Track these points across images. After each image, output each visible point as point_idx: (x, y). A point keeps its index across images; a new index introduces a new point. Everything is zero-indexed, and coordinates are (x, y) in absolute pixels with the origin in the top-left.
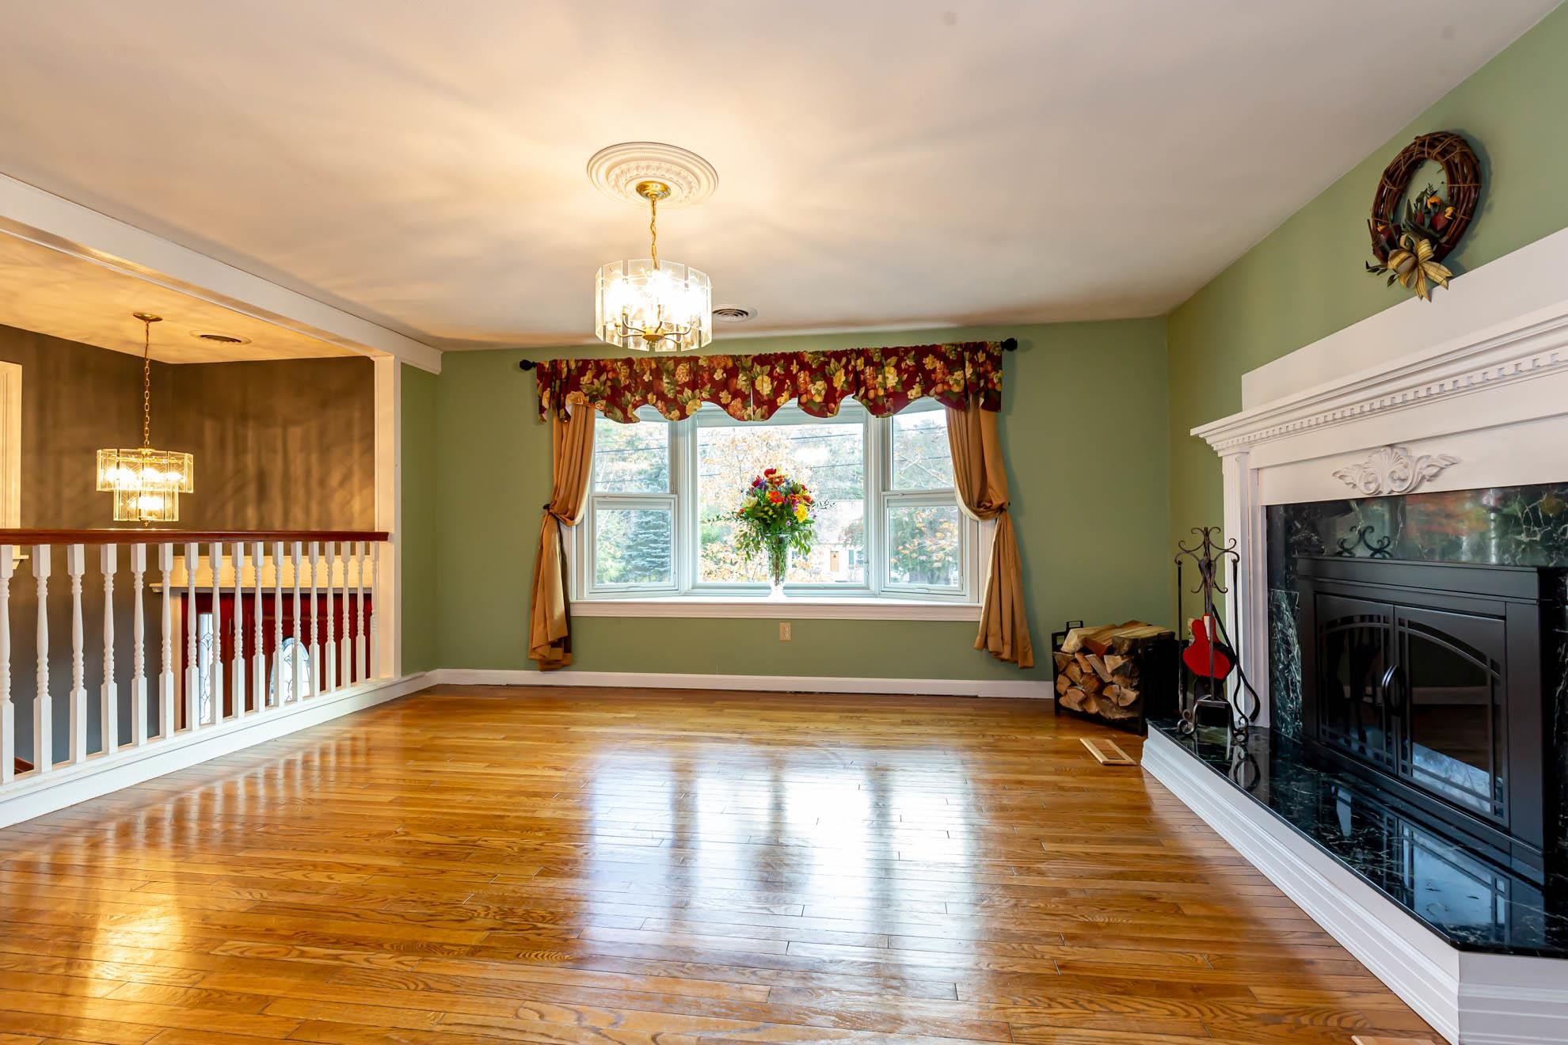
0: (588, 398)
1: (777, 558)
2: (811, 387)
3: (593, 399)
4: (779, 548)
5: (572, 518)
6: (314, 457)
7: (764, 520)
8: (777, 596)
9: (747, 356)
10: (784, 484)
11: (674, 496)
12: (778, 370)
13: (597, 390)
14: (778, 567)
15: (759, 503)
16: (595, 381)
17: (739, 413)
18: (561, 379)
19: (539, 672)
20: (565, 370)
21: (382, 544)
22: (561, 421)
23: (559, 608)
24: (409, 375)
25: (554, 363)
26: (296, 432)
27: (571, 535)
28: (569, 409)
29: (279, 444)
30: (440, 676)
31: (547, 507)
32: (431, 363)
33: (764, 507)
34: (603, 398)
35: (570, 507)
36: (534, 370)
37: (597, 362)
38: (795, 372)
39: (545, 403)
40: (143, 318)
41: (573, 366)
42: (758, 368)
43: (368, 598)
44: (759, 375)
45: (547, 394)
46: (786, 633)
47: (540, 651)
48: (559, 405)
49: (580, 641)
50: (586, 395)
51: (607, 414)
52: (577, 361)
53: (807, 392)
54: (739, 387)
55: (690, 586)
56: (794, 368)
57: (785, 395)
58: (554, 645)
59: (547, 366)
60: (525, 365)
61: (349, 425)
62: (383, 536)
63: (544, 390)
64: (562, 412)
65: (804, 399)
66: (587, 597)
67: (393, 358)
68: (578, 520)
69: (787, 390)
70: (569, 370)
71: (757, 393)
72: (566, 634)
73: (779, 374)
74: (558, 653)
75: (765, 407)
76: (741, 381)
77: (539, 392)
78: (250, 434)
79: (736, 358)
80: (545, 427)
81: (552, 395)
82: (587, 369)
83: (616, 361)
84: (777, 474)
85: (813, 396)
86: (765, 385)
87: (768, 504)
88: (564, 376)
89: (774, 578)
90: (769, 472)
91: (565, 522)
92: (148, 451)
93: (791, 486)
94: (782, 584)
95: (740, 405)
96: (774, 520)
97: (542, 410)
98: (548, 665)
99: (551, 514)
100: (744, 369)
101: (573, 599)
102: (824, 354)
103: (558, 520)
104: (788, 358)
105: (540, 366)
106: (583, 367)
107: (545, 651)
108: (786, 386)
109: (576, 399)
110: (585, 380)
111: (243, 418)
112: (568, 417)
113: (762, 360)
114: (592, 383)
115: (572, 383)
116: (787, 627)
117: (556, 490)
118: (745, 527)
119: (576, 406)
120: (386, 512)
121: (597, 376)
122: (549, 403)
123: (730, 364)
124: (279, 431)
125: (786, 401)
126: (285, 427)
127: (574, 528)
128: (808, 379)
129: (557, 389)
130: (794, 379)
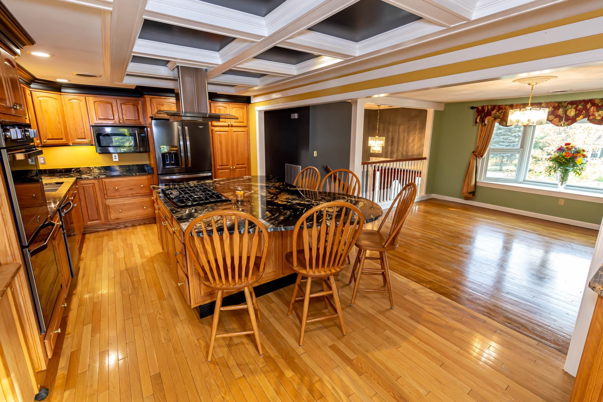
0: (493, 118)
1: (564, 176)
2: (596, 114)
3: (495, 119)
4: (566, 172)
5: (482, 156)
6: (406, 134)
7: (560, 163)
8: (561, 189)
9: (565, 102)
10: (574, 149)
11: (522, 149)
12: (580, 107)
13: (497, 116)
14: (564, 179)
15: (559, 157)
16: (497, 113)
17: (556, 123)
18: (485, 113)
19: (463, 200)
20: (487, 110)
21: (425, 160)
22: (482, 126)
23: (473, 183)
24: (436, 112)
25: (483, 107)
26: (402, 127)
27: (480, 161)
28: (486, 123)
29: (397, 131)
30: (434, 196)
31: (473, 152)
32: (442, 108)
33: (561, 158)
34: (499, 118)
35: (482, 153)
36: (475, 110)
37: (499, 106)
38: (588, 107)
39: (478, 121)
40: (378, 105)
41: (490, 108)
42: (570, 106)
43: (420, 173)
44: (569, 109)
45: (479, 118)
46: (562, 203)
47: (465, 194)
48: (482, 120)
49: (478, 193)
50: (493, 117)
51: (500, 123)
52: (491, 106)
53: (593, 115)
54: (558, 114)
55: (522, 180)
56: (589, 105)
57: (581, 117)
58: (470, 193)
59: (480, 108)
60: (472, 108)
61: (416, 126)
62: (425, 158)
63: (478, 116)
64: (483, 123)
65: (591, 118)
66: (482, 180)
67: (433, 109)
68: (483, 157)
69: (583, 115)
70: (488, 109)
71: (567, 116)
72: (474, 190)
73: (580, 109)
74: (471, 195)
75: (570, 121)
76: (561, 111)
77: (476, 117)
78: (391, 128)
79: (559, 103)
80: (476, 127)
81: (481, 118)
83: (507, 105)
84: (571, 145)
85: (596, 117)
86: (572, 112)
87: (563, 157)
88: (486, 111)
89: (561, 183)
90: (566, 144)
91: (479, 157)
92: (377, 137)
93: (577, 150)
94: (564, 186)
95: (557, 121)
96: (565, 163)
97: (476, 122)
98: (466, 198)
99: (475, 155)
100: (563, 107)
101: (478, 180)
103: (476, 156)
104: (586, 102)
105: (477, 108)
106: (494, 108)
107: (467, 195)
108: (583, 113)
109: (489, 119)
110: (493, 112)
111: (389, 123)
112: (485, 125)
113: (572, 103)
114: (496, 113)
115: (489, 114)
116: (563, 201)
117: (478, 147)
118: (551, 164)
119: (489, 121)
120: (426, 153)
121: (498, 111)
122: (479, 120)
123: (556, 105)
124: (398, 127)
125: (581, 119)
126: (399, 126)
127: (481, 159)
128: (595, 110)
129: (483, 116)
130: (587, 110)
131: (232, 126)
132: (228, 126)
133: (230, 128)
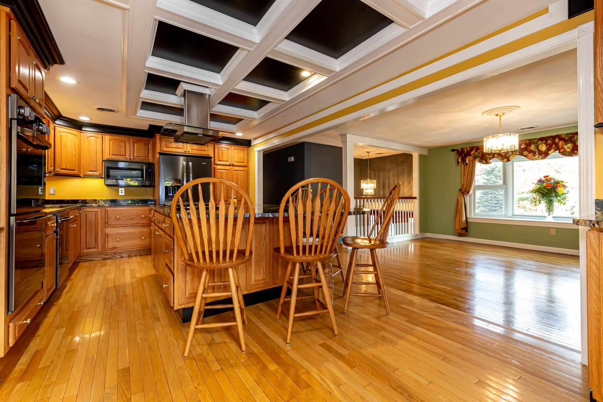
1: (549, 206)
2: (566, 147)
3: (475, 158)
4: (550, 203)
5: (468, 193)
6: (396, 179)
7: (543, 193)
8: (549, 219)
9: (535, 139)
10: (553, 181)
11: (505, 185)
12: (549, 142)
13: (476, 155)
14: (550, 209)
15: (540, 188)
16: (476, 153)
17: (531, 158)
18: (464, 153)
19: (457, 237)
20: (466, 150)
21: (415, 200)
22: (464, 165)
23: (464, 219)
24: (421, 157)
25: (462, 149)
26: (391, 173)
27: (467, 198)
28: (467, 162)
29: (388, 176)
30: (428, 235)
31: (460, 190)
32: (425, 153)
33: (543, 189)
34: (479, 157)
35: (467, 190)
36: (456, 152)
37: (477, 147)
38: (557, 142)
39: (460, 161)
40: (367, 152)
41: (468, 149)
42: (540, 142)
43: (412, 213)
44: (540, 144)
45: (460, 158)
46: (553, 232)
47: (458, 230)
48: (464, 160)
49: (470, 229)
50: (473, 157)
51: (480, 162)
52: (470, 147)
53: (563, 148)
54: (531, 149)
55: (511, 215)
56: (557, 140)
57: (552, 150)
58: (462, 229)
59: (460, 150)
60: (453, 150)
61: (404, 170)
62: (415, 198)
63: (459, 157)
64: (465, 163)
65: (562, 150)
66: (472, 216)
67: (417, 153)
68: (470, 194)
69: (553, 148)
70: (467, 150)
71: (539, 151)
72: (466, 226)
73: (550, 143)
74: (464, 232)
75: (543, 155)
76: (533, 147)
77: (457, 157)
78: (381, 174)
79: (530, 140)
80: (459, 167)
81: (462, 158)
82: (473, 149)
84: (549, 177)
85: (565, 149)
86: (543, 147)
87: (545, 188)
88: (465, 152)
89: (548, 213)
90: (545, 177)
91: (466, 194)
92: (369, 180)
93: (556, 181)
94: (551, 216)
95: (532, 155)
96: (548, 193)
97: (458, 162)
98: (460, 235)
99: (462, 192)
100: (534, 143)
101: (468, 216)
102: (571, 134)
103: (463, 194)
104: (554, 137)
105: (457, 150)
106: (472, 149)
107: (460, 231)
108: (553, 147)
109: (470, 159)
110: (472, 153)
111: (379, 170)
112: (467, 164)
113: (541, 139)
114: (475, 153)
115: (469, 154)
116: (554, 231)
117: (463, 185)
118: (534, 195)
119: (469, 161)
120: (416, 192)
121: (477, 151)
122: (461, 161)
123: (528, 142)
124: (387, 173)
125: (553, 152)
126: (389, 172)
127: (468, 196)
128: (563, 144)
129: (463, 156)
130: (557, 144)
131: (233, 165)
132: (230, 165)
133: (231, 167)
